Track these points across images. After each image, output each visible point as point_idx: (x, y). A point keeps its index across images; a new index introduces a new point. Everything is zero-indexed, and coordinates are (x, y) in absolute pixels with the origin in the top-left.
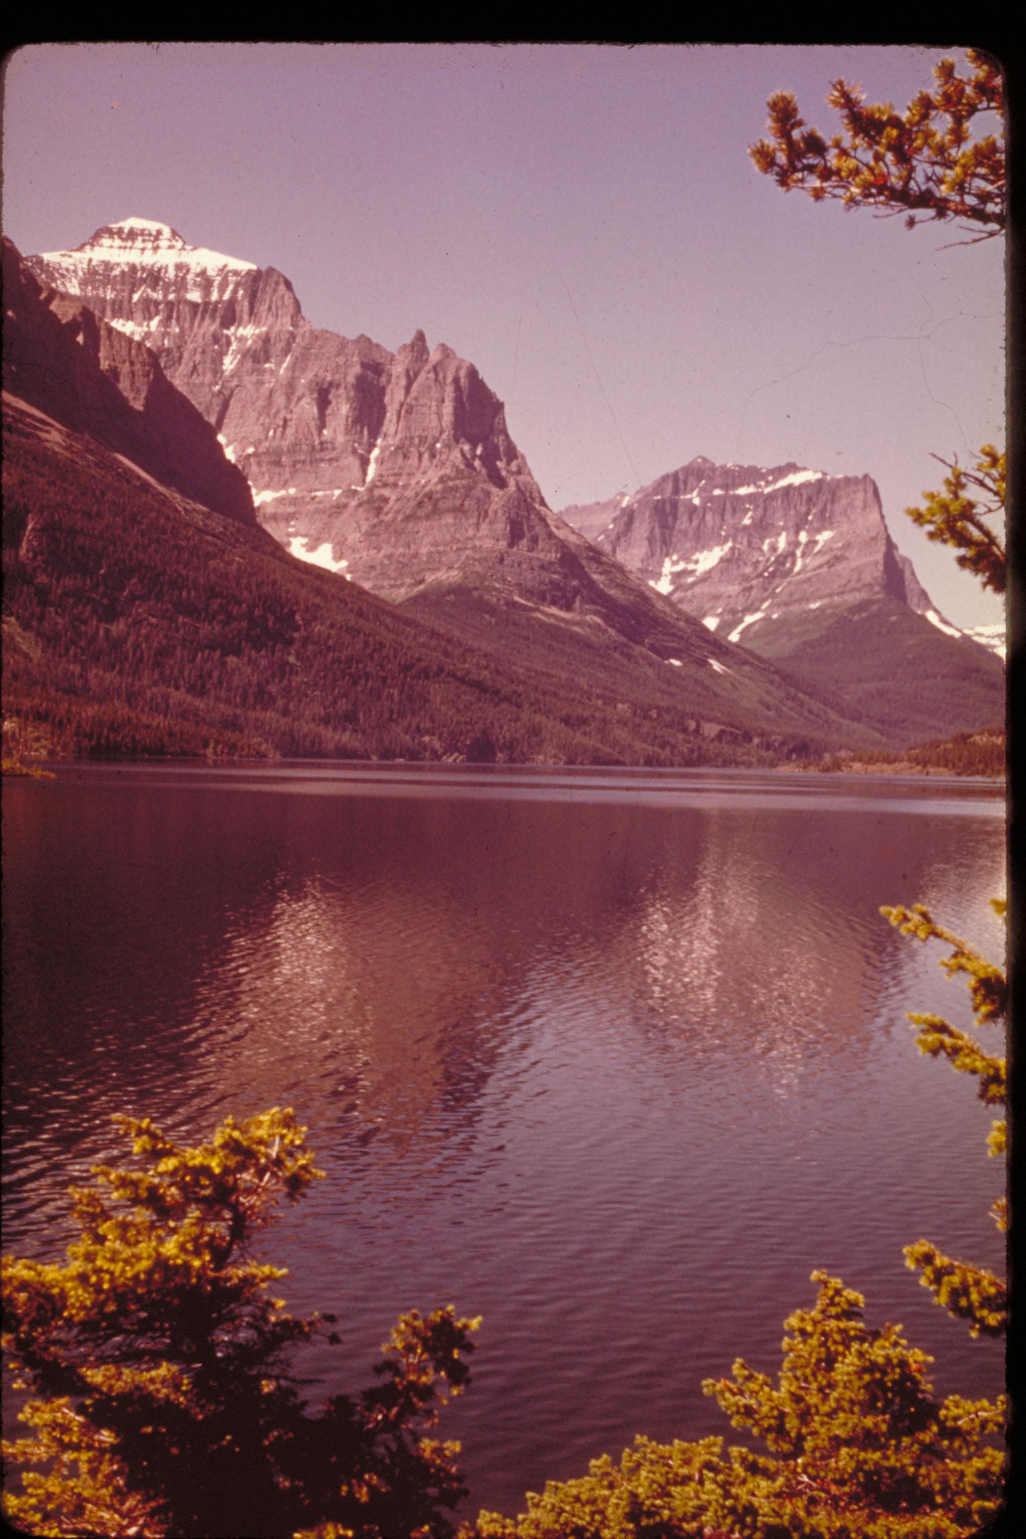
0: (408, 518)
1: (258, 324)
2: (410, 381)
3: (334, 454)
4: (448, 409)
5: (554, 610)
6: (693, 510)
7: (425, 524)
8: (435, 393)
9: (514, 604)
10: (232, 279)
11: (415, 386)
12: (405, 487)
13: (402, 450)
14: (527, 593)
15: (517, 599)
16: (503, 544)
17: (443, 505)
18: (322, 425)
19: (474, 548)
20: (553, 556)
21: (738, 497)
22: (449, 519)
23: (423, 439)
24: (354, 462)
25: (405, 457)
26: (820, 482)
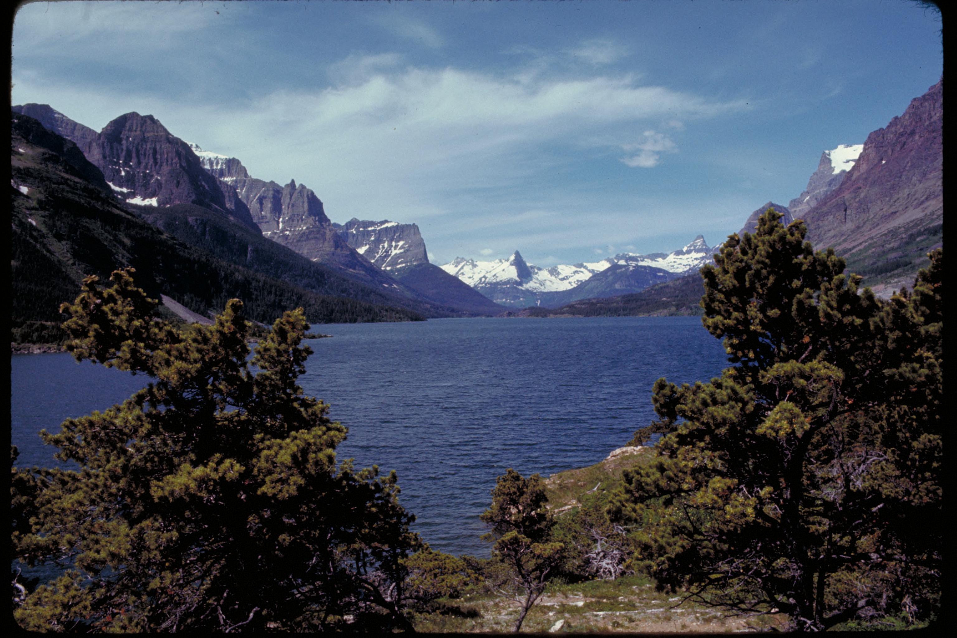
0: (298, 241)
1: (232, 177)
2: (291, 196)
3: (267, 220)
4: (306, 205)
5: (351, 270)
6: (354, 235)
7: (304, 243)
8: (301, 200)
9: (340, 269)
10: (220, 162)
11: (293, 197)
12: (294, 231)
13: (291, 219)
14: (343, 264)
15: (341, 267)
16: (333, 249)
17: (311, 237)
18: (261, 210)
19: (323, 251)
20: (348, 253)
21: (368, 231)
22: (313, 241)
23: (298, 215)
24: (275, 223)
25: (293, 221)
26: (397, 226)
